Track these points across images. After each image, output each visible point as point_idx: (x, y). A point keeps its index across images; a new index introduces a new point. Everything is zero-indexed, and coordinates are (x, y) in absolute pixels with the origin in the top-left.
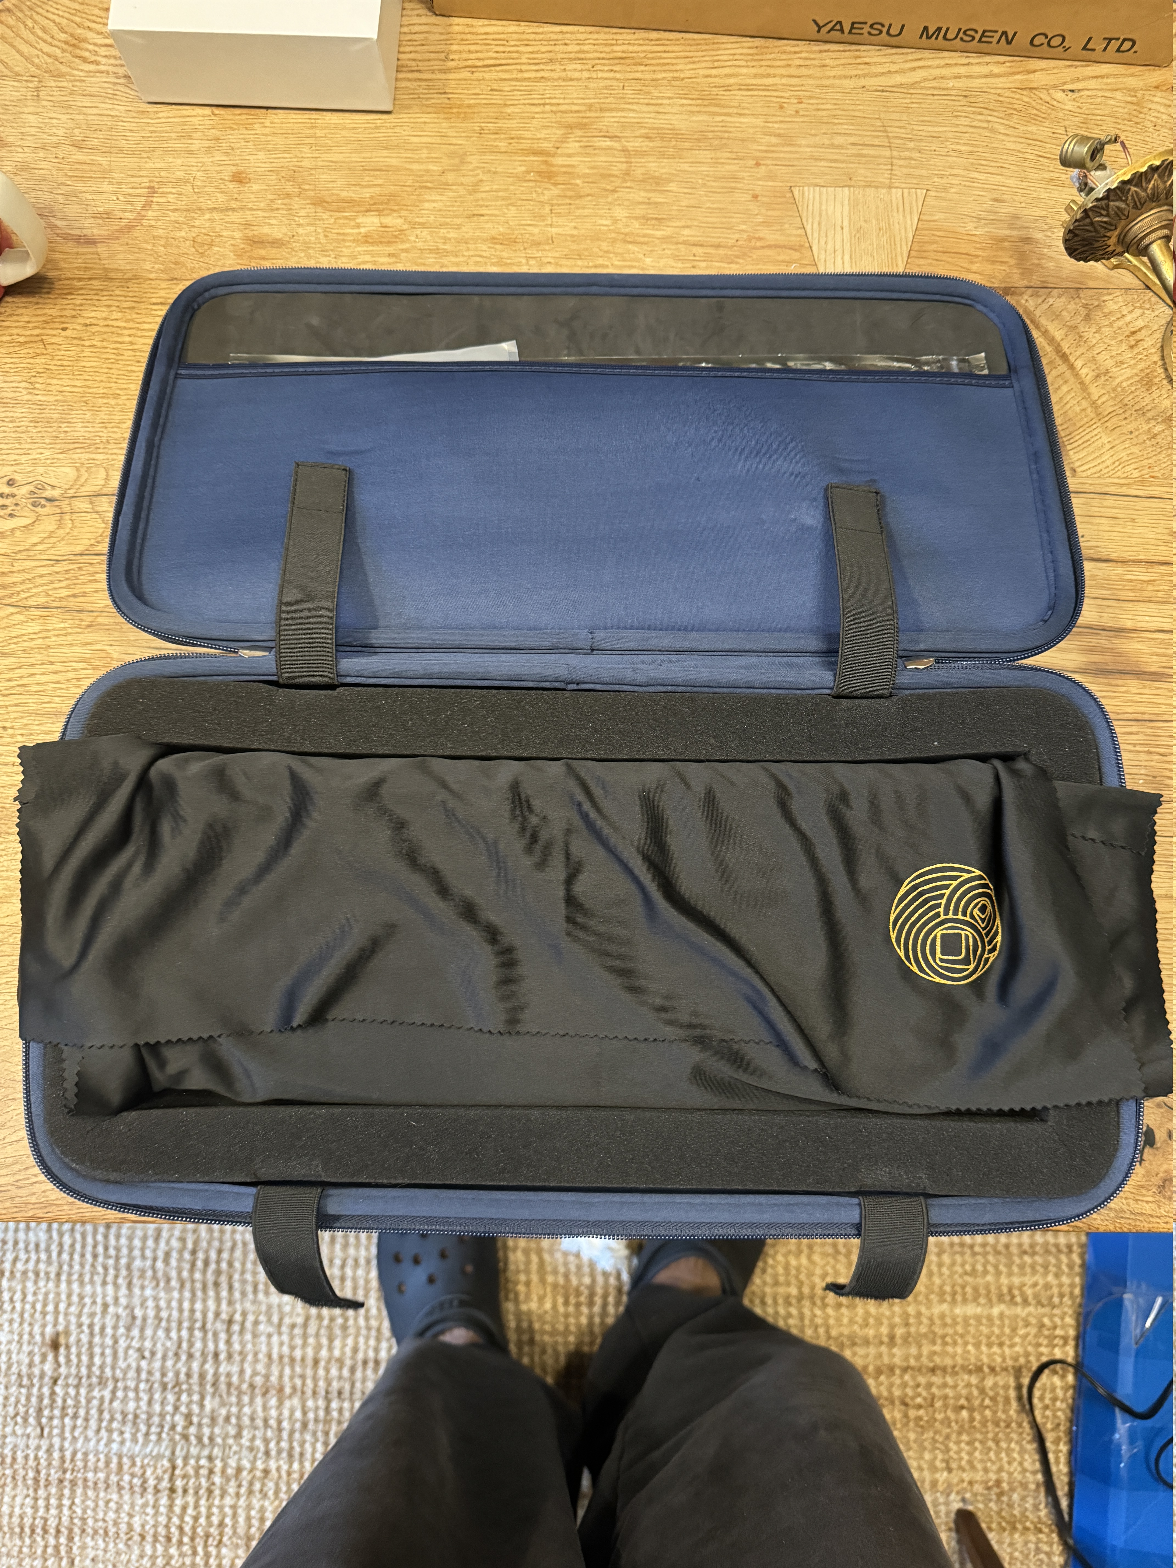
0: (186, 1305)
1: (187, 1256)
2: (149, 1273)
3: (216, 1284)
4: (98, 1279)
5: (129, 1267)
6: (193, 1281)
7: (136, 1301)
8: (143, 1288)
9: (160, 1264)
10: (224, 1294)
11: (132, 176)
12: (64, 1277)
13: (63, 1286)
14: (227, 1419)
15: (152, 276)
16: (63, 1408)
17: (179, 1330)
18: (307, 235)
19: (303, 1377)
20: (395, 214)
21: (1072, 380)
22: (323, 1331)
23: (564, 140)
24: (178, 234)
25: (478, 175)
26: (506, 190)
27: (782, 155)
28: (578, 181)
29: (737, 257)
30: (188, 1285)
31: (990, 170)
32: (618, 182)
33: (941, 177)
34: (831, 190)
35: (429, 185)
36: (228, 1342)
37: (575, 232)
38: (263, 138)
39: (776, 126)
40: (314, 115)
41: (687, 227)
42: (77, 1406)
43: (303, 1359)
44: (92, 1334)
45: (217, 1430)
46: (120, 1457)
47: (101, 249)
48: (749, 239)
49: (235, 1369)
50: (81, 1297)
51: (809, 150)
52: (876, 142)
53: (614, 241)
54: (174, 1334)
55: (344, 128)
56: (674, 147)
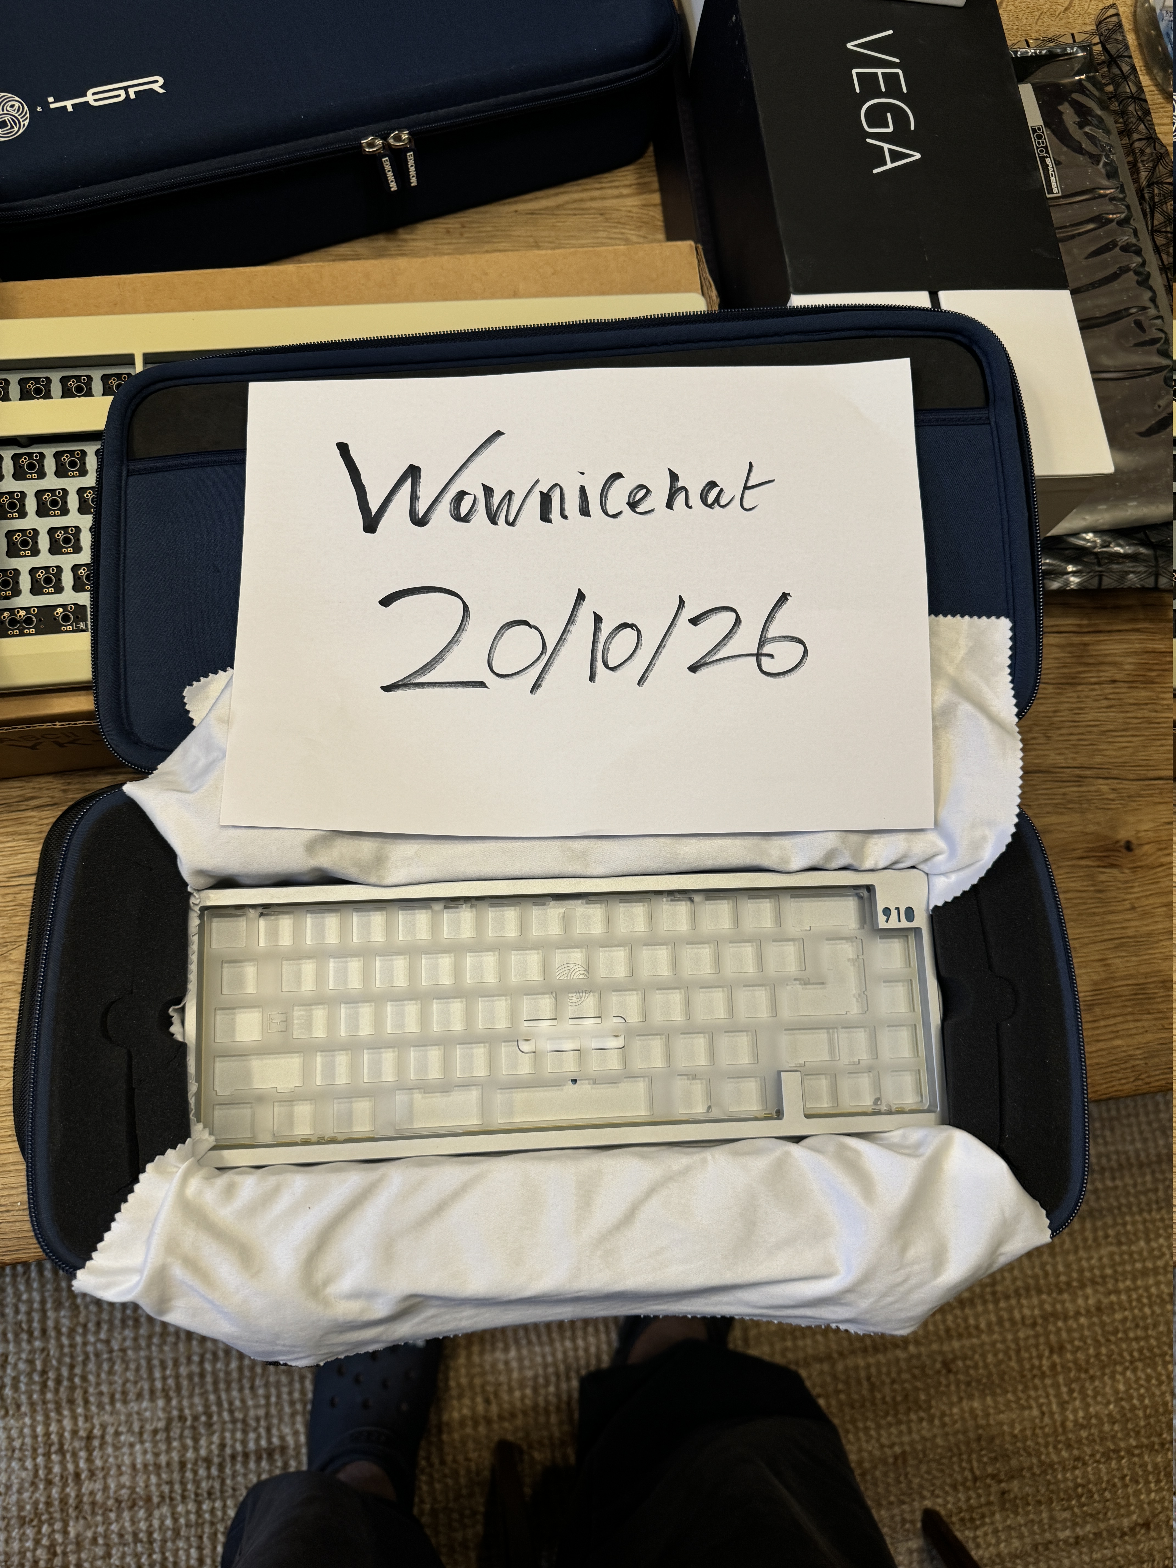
19: (170, 1483)
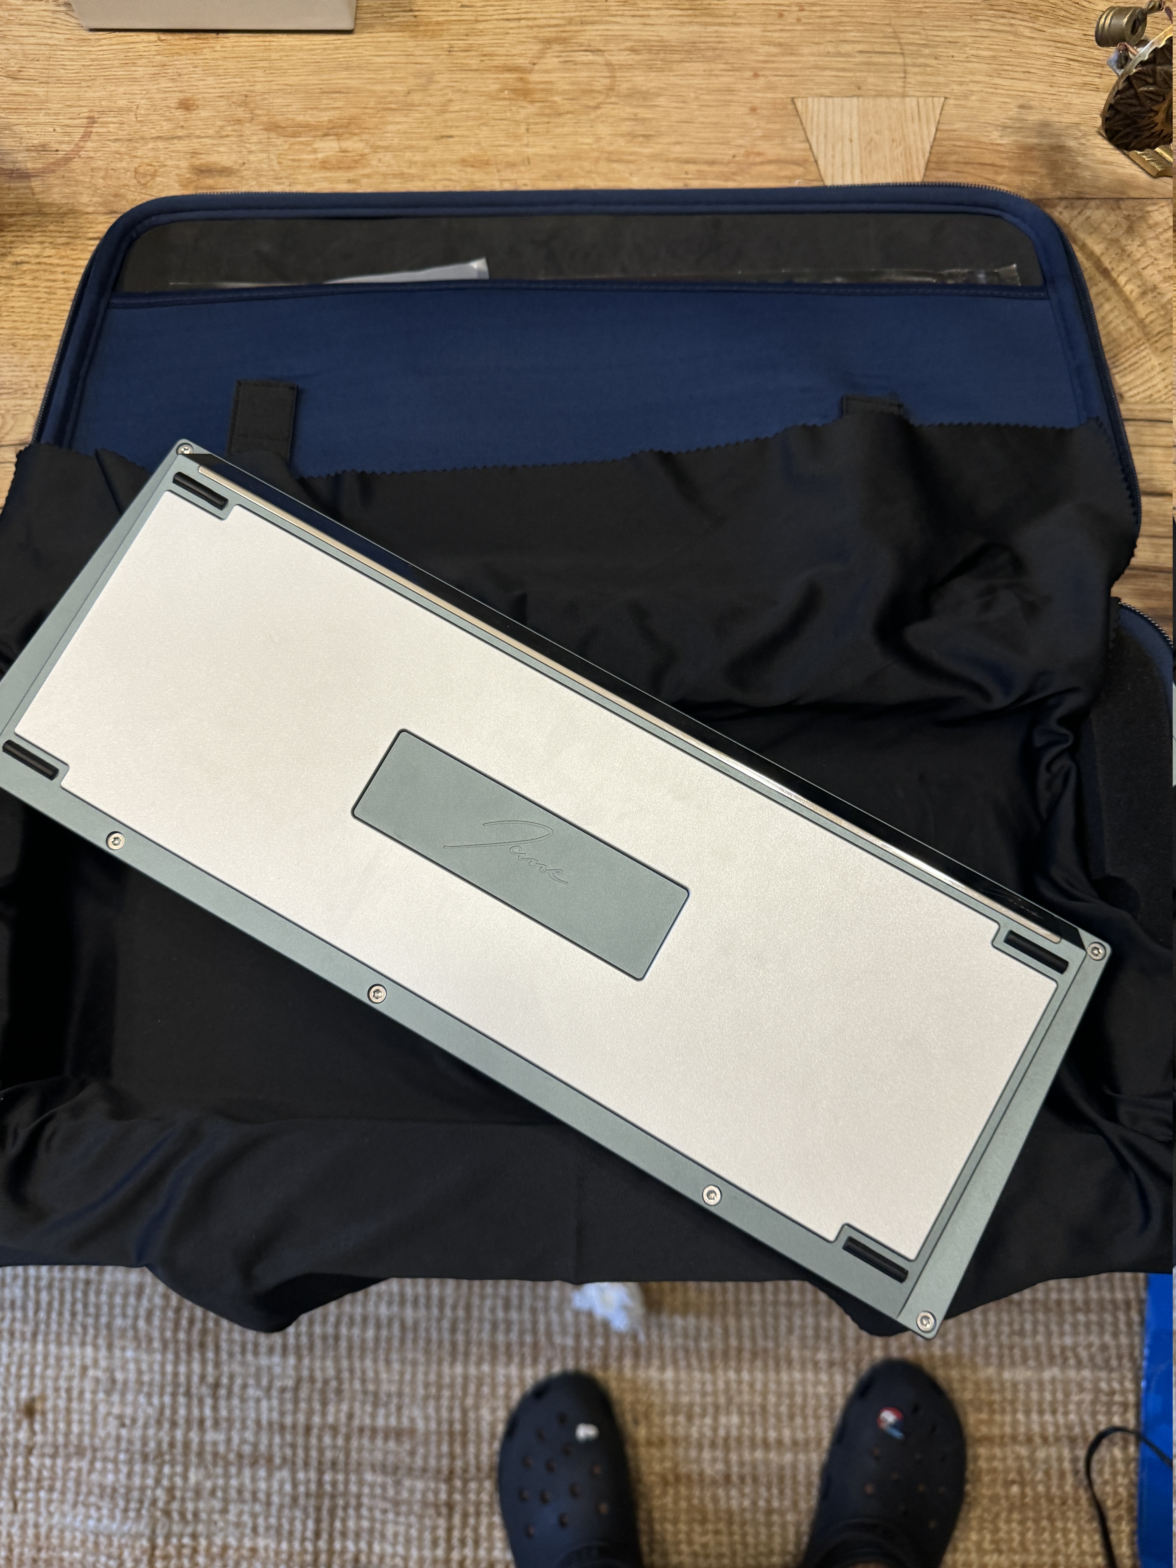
0: (169, 1368)
1: (170, 1314)
2: (130, 1333)
3: (202, 1346)
4: (76, 1340)
5: (109, 1326)
6: (176, 1341)
7: (117, 1363)
8: (123, 1349)
9: (141, 1324)
10: (210, 1355)
11: (70, 106)
12: (40, 1338)
13: (40, 1347)
14: (213, 1493)
15: (90, 209)
16: (39, 1480)
17: (162, 1395)
18: (260, 162)
20: (356, 138)
21: (1115, 297)
22: (316, 1396)
23: (541, 55)
24: (119, 165)
25: (446, 94)
26: (478, 110)
27: (782, 65)
28: (557, 98)
29: (734, 174)
30: (171, 1346)
31: (1016, 75)
32: (601, 98)
33: (961, 83)
34: (837, 100)
35: (393, 106)
36: (215, 1408)
37: (554, 152)
38: (213, 63)
39: (776, 35)
40: (269, 38)
41: (679, 143)
42: (53, 1478)
43: (294, 1427)
44: (69, 1400)
45: (202, 1505)
46: (97, 1535)
47: (35, 183)
48: (748, 154)
49: (221, 1437)
50: (59, 1359)
51: (812, 59)
52: (887, 49)
53: (597, 160)
54: (156, 1401)
55: (302, 50)
56: (661, 60)
